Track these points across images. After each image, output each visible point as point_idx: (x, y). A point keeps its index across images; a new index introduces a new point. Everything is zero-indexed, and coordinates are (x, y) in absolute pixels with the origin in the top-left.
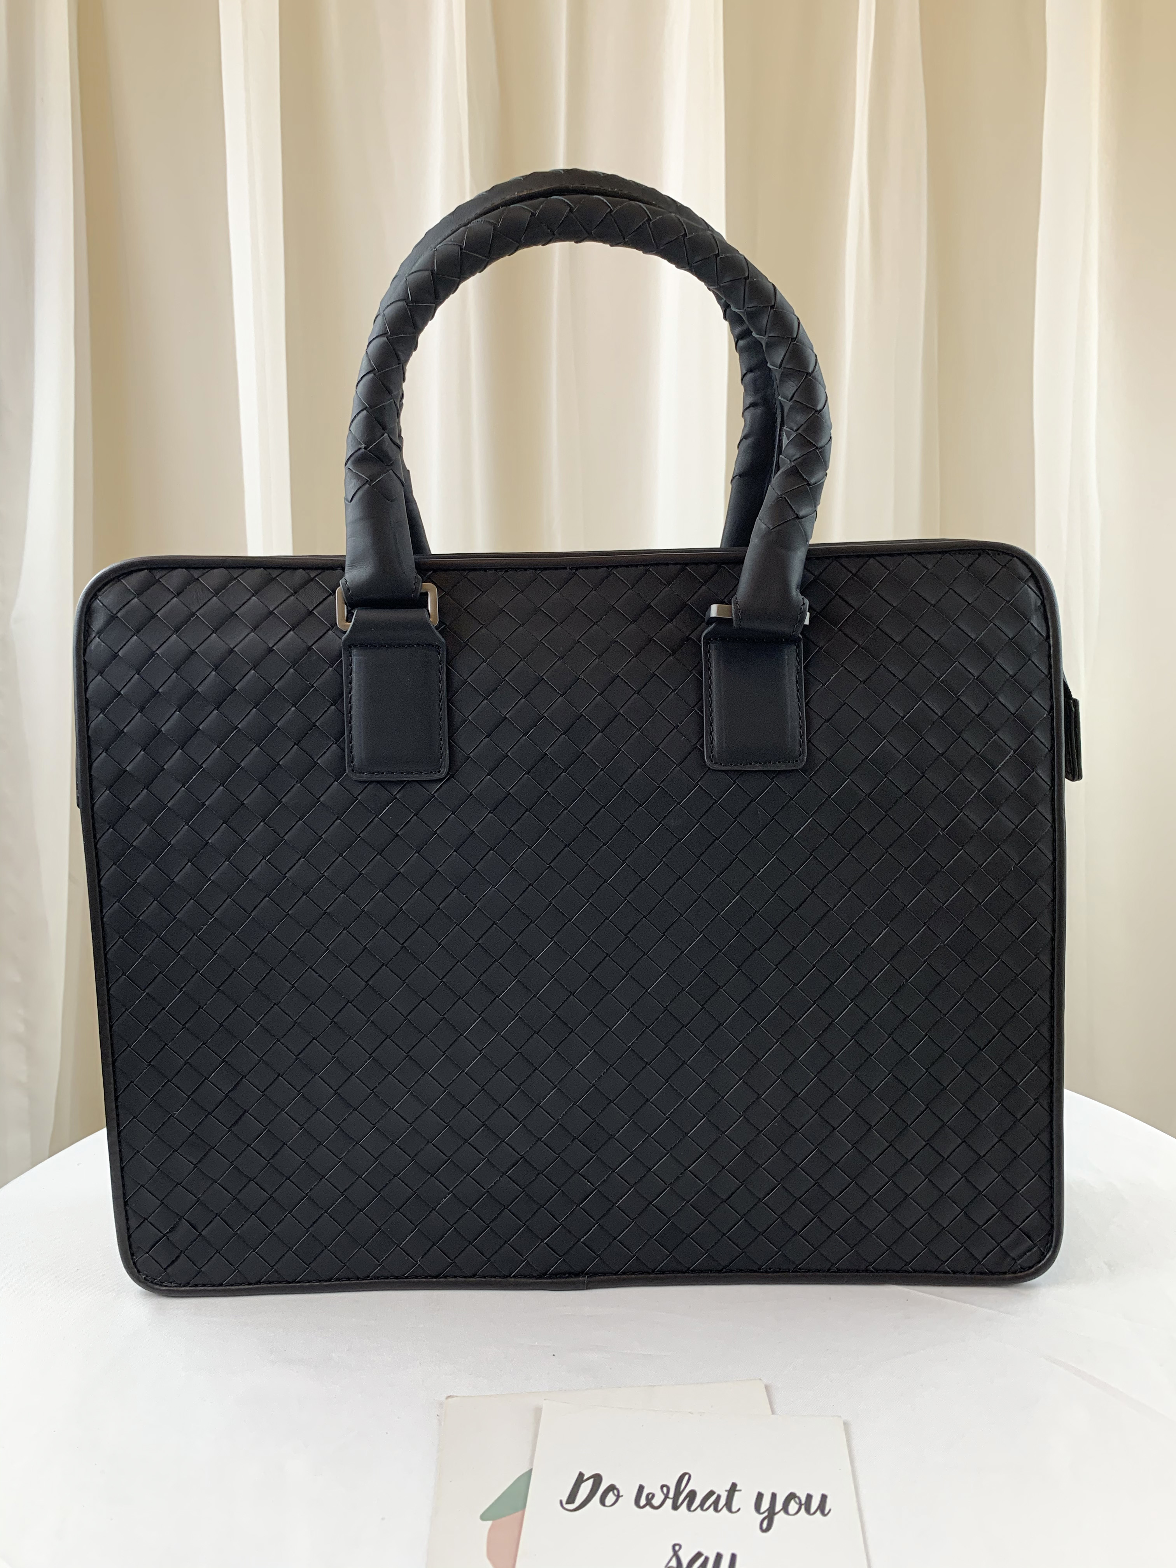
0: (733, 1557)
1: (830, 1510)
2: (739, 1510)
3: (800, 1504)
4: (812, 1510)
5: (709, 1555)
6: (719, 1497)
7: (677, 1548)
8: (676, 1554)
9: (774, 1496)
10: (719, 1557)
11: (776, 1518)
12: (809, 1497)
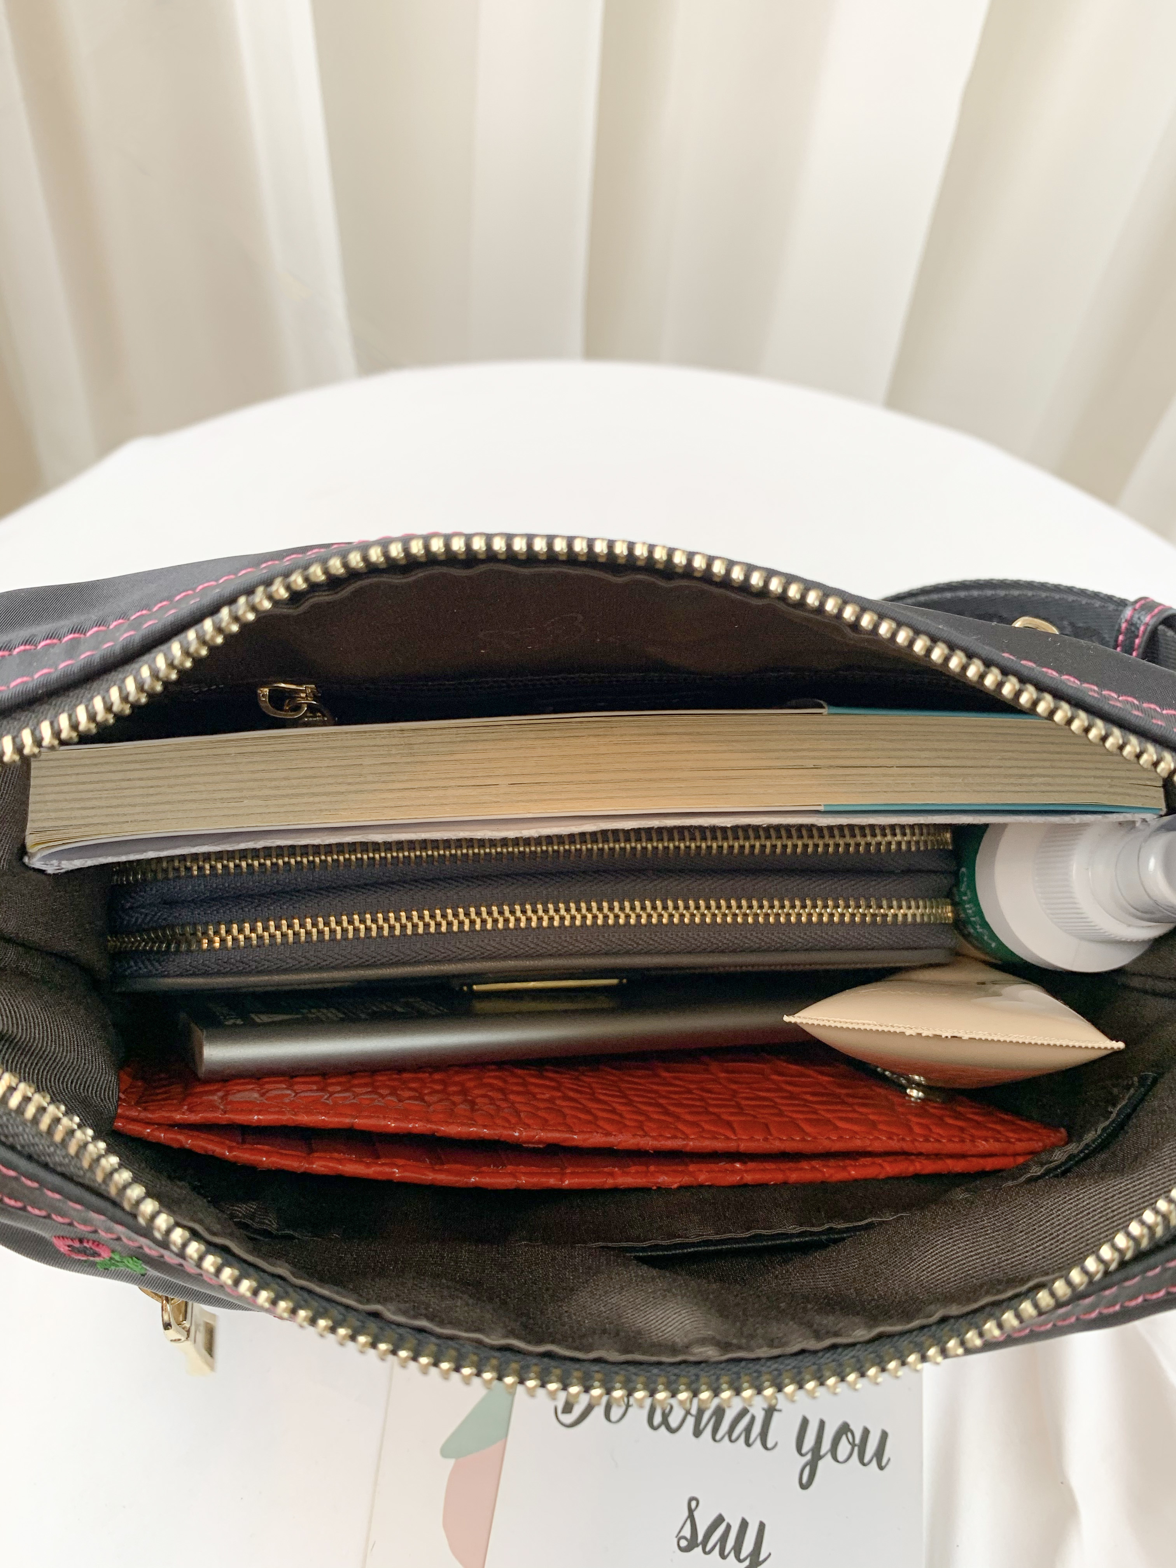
0: (762, 1527)
1: (889, 1460)
2: (776, 1444)
3: (853, 1445)
4: (866, 1460)
5: (731, 1524)
6: (753, 1418)
7: (694, 1504)
8: (691, 1512)
9: (822, 1424)
10: (744, 1525)
11: (821, 1464)
12: (866, 1432)
